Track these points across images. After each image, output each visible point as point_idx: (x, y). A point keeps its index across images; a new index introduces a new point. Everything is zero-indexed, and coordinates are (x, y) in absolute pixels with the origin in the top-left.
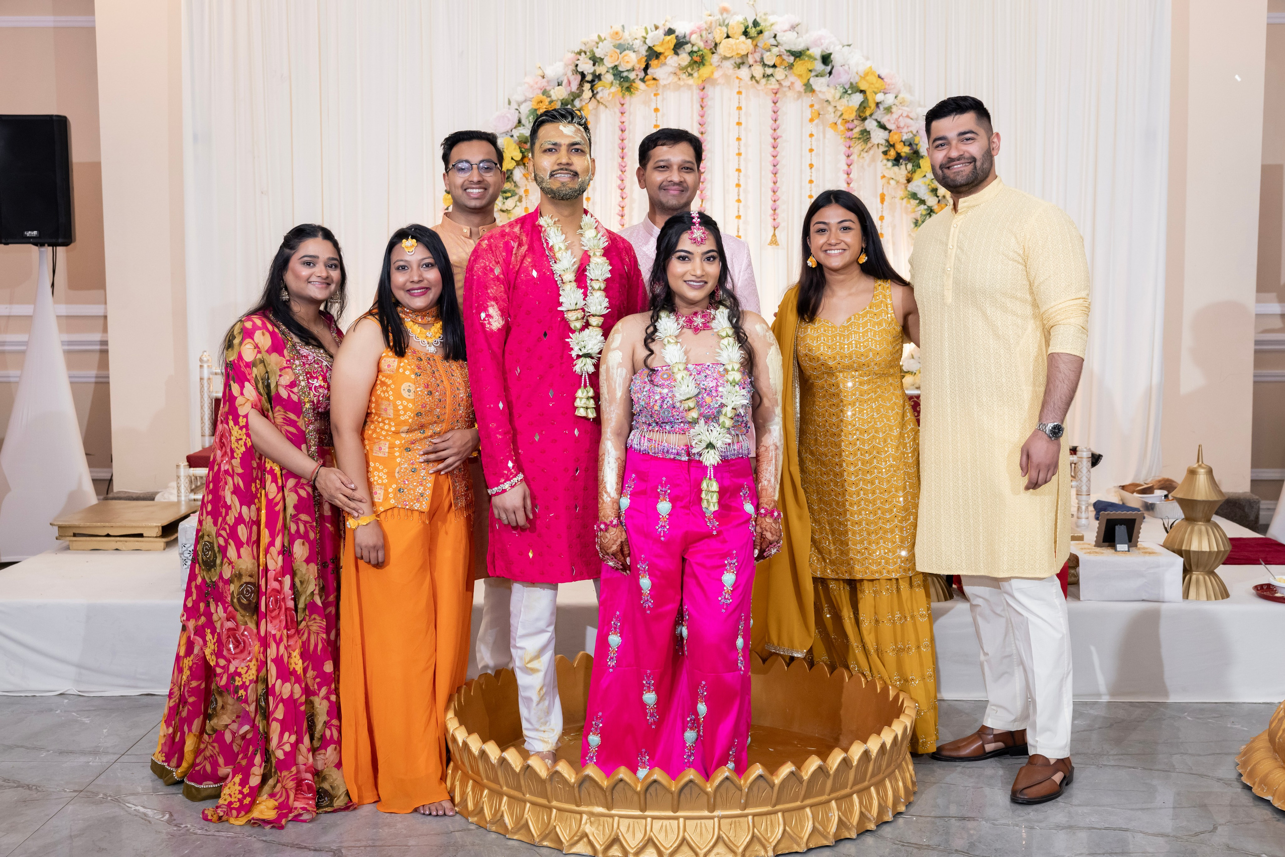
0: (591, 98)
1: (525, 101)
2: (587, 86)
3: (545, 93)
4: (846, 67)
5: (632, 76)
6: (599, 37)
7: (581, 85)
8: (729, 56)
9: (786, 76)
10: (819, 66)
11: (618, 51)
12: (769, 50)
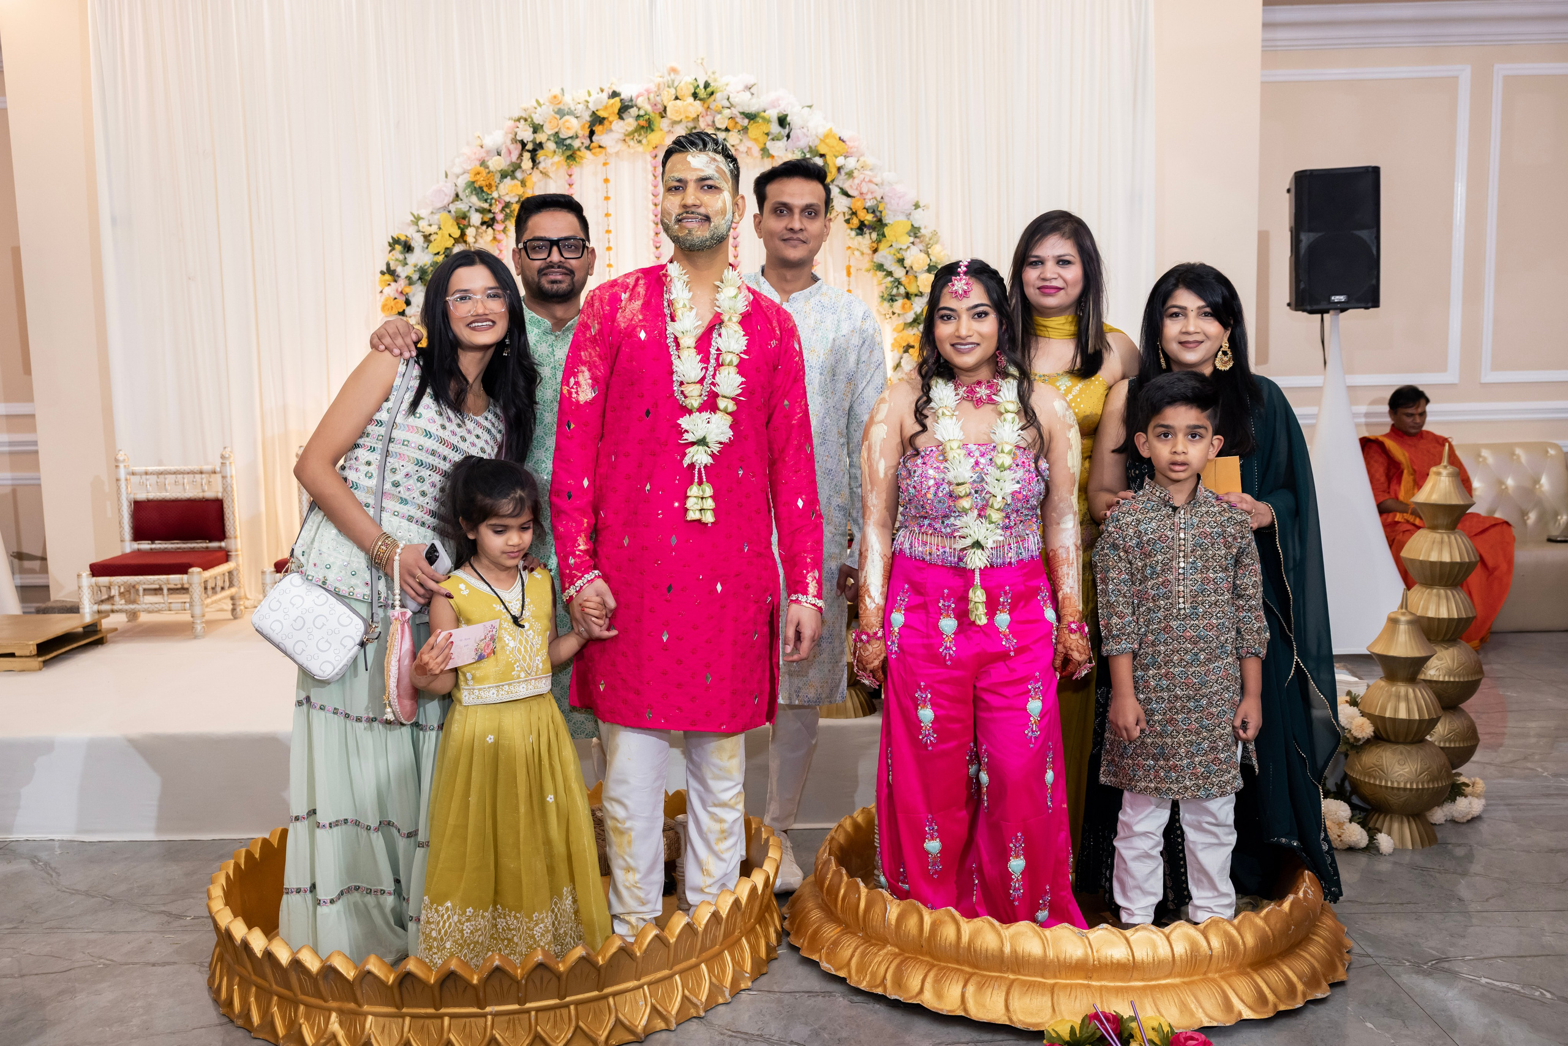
0: (533, 168)
1: (464, 173)
2: (527, 155)
3: (483, 163)
4: (805, 130)
5: (576, 144)
6: (537, 101)
7: (521, 155)
8: (678, 119)
9: (741, 140)
10: (775, 128)
11: (558, 116)
12: (720, 113)
